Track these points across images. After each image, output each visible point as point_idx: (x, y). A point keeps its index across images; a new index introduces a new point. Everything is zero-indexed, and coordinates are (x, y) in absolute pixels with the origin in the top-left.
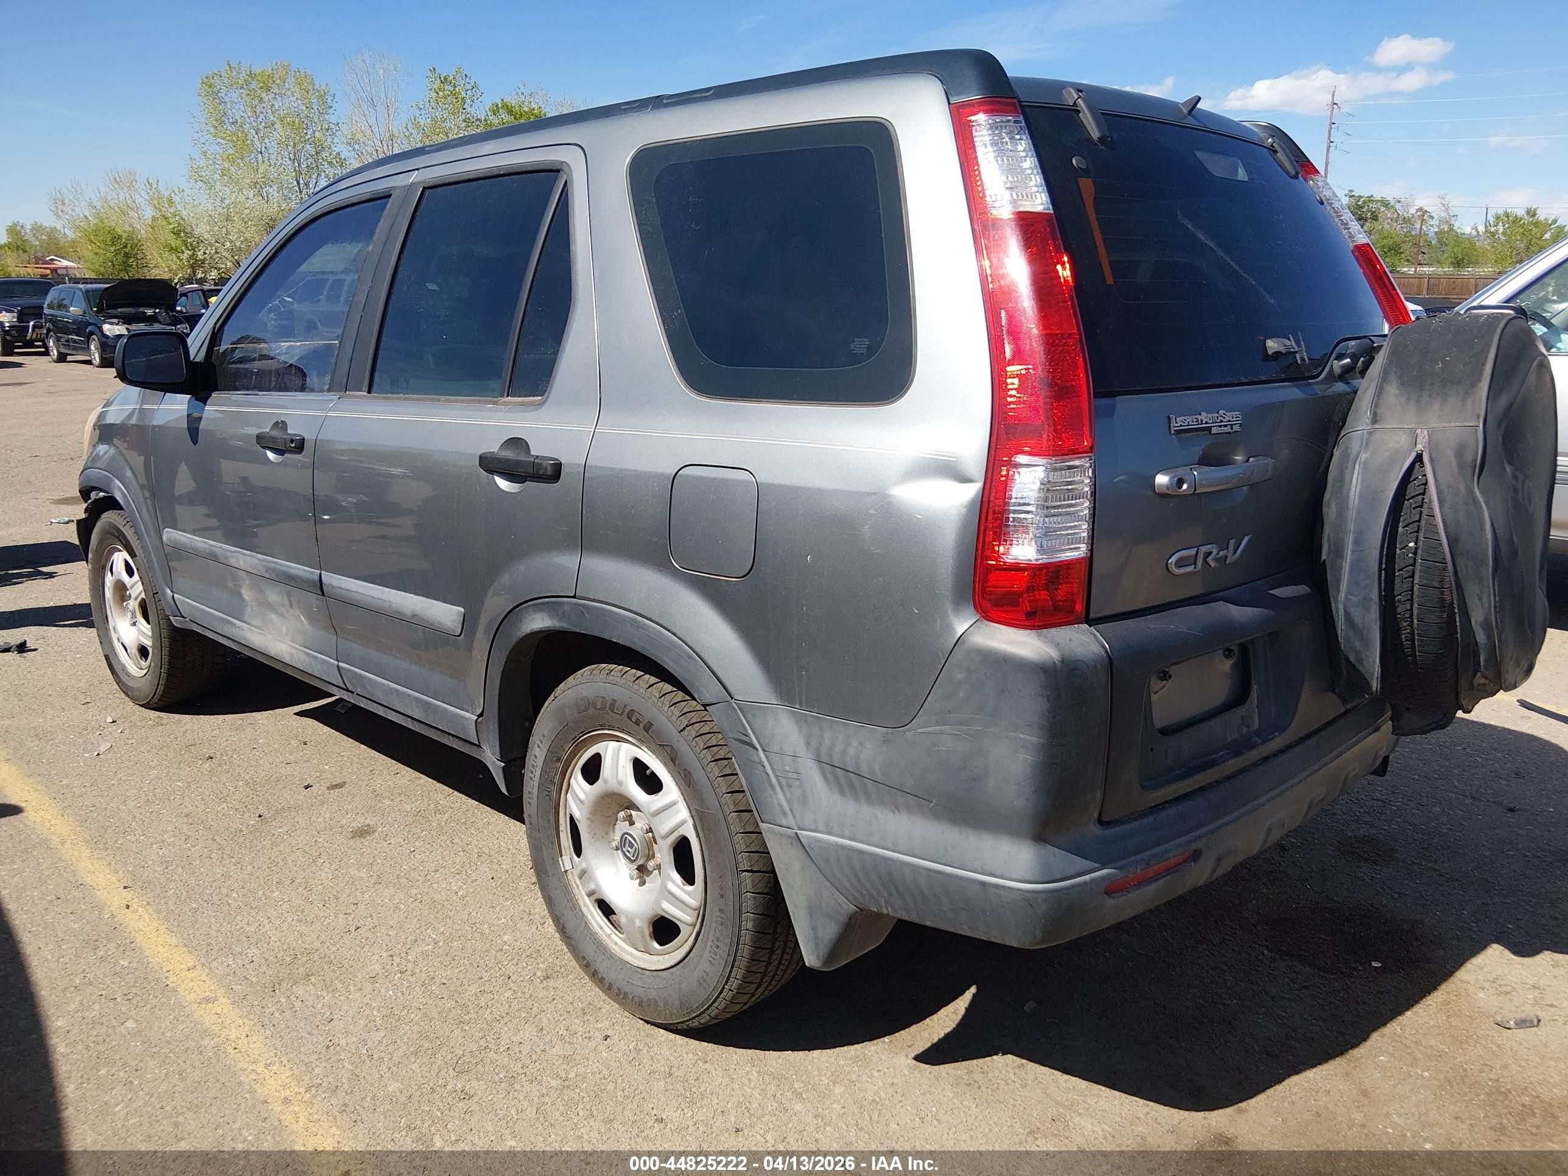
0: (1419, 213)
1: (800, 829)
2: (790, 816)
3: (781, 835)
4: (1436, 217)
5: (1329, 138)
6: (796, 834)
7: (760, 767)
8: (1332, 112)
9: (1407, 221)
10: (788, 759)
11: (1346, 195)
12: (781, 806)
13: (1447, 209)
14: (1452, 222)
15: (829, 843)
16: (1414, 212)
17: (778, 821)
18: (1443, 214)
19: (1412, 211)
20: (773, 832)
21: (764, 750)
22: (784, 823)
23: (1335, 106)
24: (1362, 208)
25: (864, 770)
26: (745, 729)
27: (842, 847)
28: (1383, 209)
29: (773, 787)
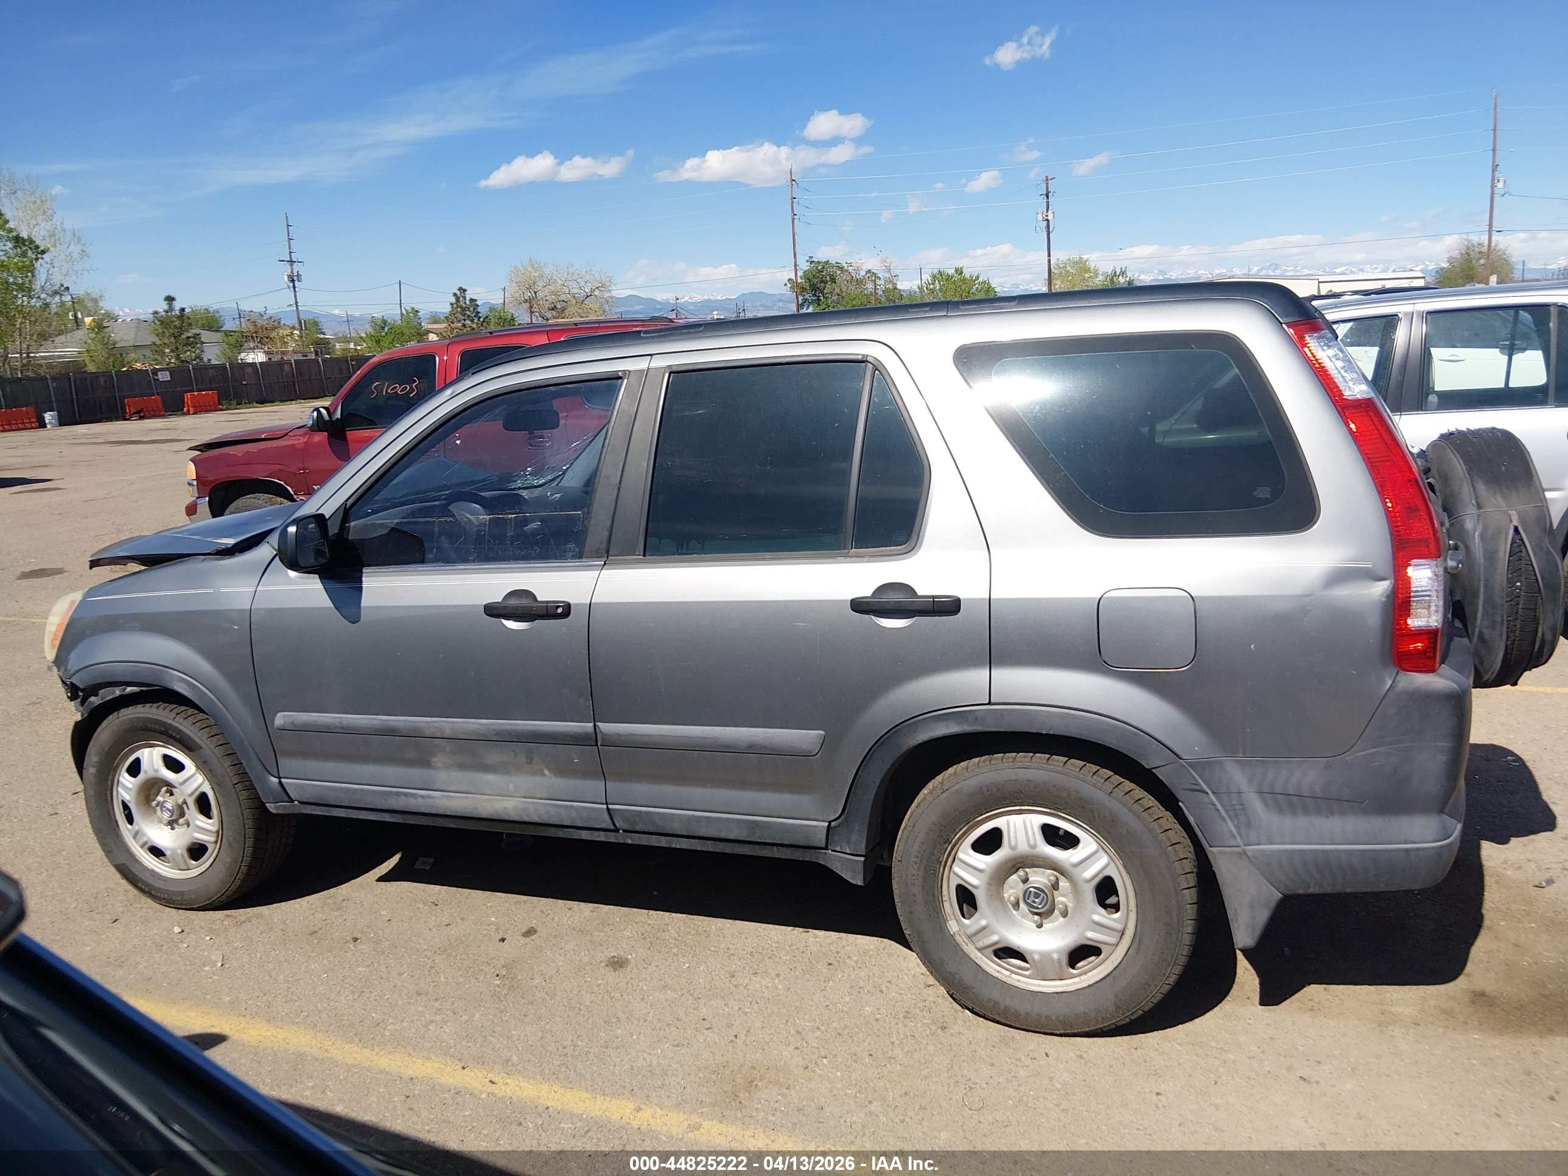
0: (868, 275)
1: (1245, 845)
2: (1238, 838)
3: (1232, 853)
4: (882, 278)
5: (793, 211)
6: (1244, 850)
7: (1211, 806)
8: (792, 188)
9: (860, 282)
10: (1234, 796)
11: (807, 261)
12: (1231, 831)
13: (889, 271)
14: (895, 281)
15: (1273, 852)
16: (865, 273)
17: (1227, 844)
18: (888, 275)
19: (863, 273)
20: (1224, 853)
21: (1214, 793)
22: (1233, 843)
23: (794, 182)
24: (822, 272)
25: (1305, 791)
26: (1196, 780)
27: (1285, 851)
28: (839, 272)
29: (1223, 819)
